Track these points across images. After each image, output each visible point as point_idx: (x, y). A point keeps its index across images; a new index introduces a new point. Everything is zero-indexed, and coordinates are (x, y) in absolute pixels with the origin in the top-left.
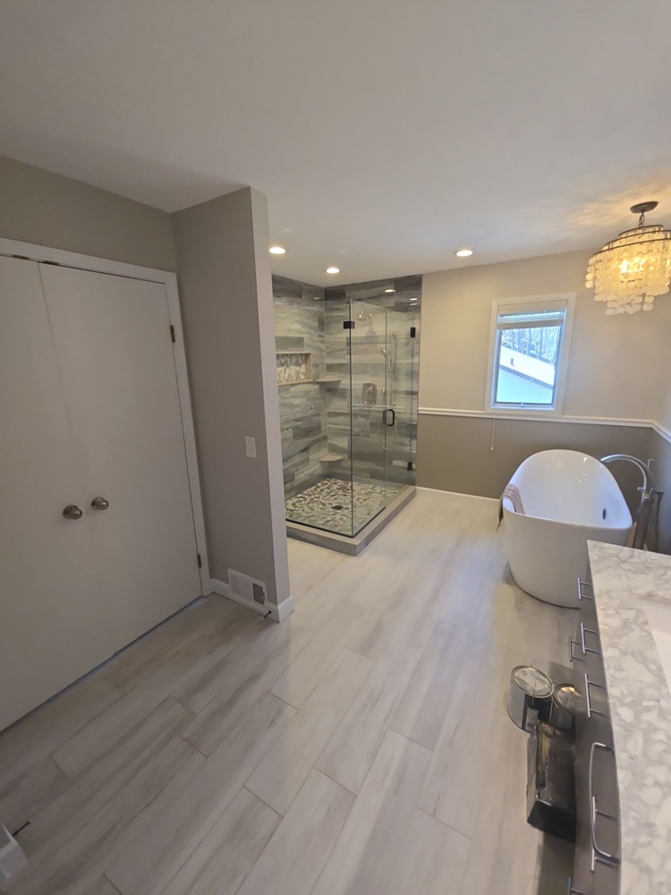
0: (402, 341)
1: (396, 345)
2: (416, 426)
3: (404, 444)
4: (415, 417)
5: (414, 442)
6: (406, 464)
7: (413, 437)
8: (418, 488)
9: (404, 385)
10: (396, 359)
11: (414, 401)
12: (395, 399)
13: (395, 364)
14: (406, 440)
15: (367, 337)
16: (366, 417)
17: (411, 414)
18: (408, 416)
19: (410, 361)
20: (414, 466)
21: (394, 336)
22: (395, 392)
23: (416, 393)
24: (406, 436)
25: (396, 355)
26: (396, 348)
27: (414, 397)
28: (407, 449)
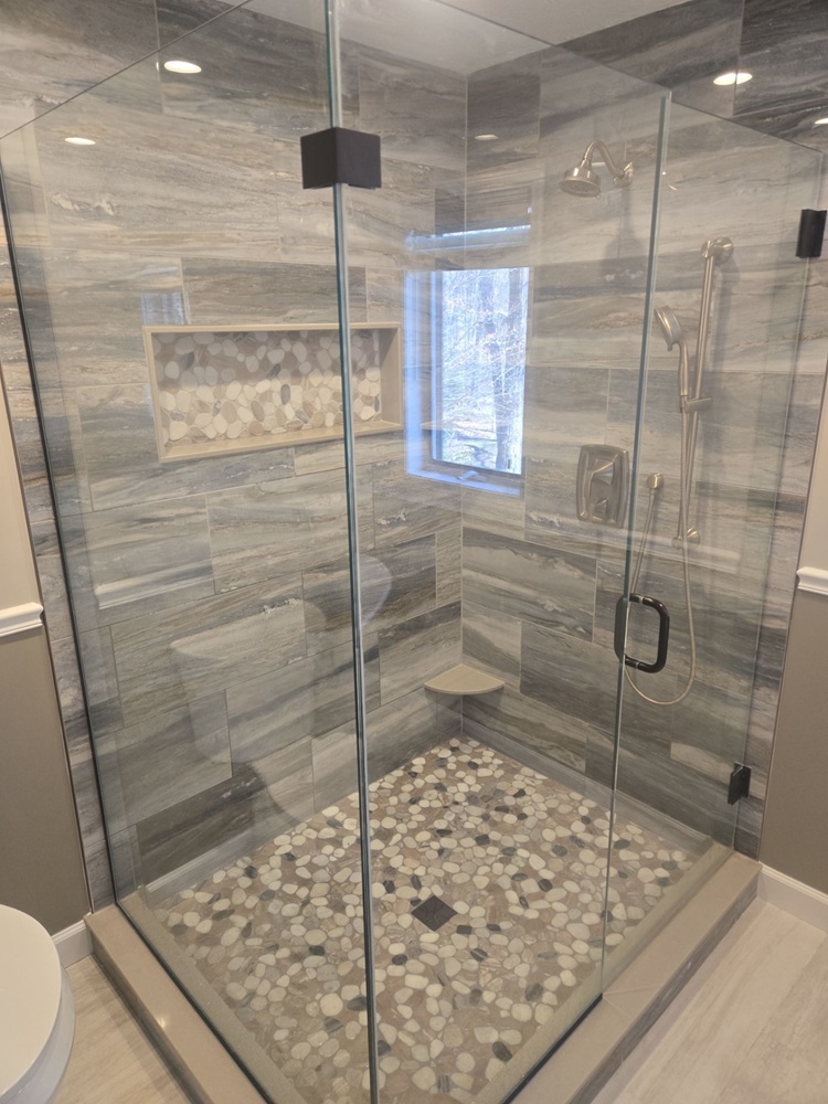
0: (753, 278)
1: (725, 293)
2: (779, 639)
3: (722, 696)
4: (780, 601)
5: (767, 699)
6: (725, 771)
7: (764, 675)
8: (768, 870)
9: (743, 467)
10: (718, 356)
11: (781, 535)
12: (700, 519)
13: (711, 379)
14: (736, 685)
15: (607, 265)
16: (586, 565)
17: (766, 586)
18: (751, 594)
19: (784, 366)
20: (757, 787)
21: (721, 257)
22: (703, 488)
23: (798, 507)
24: (734, 665)
25: (720, 337)
26: (723, 310)
27: (785, 519)
28: (735, 718)
